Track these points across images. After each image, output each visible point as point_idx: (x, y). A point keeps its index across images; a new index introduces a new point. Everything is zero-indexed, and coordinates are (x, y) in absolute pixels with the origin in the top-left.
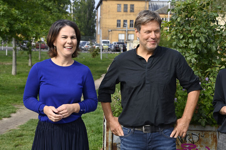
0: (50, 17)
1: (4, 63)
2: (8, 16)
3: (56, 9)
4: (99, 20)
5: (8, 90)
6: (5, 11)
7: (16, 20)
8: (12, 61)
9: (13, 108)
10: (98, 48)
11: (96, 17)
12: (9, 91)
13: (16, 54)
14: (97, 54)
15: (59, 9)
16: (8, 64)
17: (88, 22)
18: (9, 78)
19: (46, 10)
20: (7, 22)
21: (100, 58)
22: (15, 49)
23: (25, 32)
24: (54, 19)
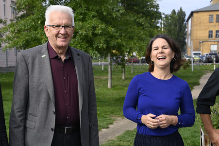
0: (142, 33)
1: (101, 77)
2: (105, 34)
3: (147, 25)
4: (189, 32)
5: (105, 102)
6: (102, 29)
7: (112, 37)
8: (108, 75)
9: (110, 119)
10: (189, 60)
11: (187, 30)
12: (106, 104)
13: (111, 68)
14: (188, 66)
15: (150, 24)
16: (105, 78)
17: (178, 35)
18: (106, 91)
19: (138, 26)
20: (104, 39)
21: (191, 70)
22: (111, 64)
23: (119, 47)
24: (146, 34)
